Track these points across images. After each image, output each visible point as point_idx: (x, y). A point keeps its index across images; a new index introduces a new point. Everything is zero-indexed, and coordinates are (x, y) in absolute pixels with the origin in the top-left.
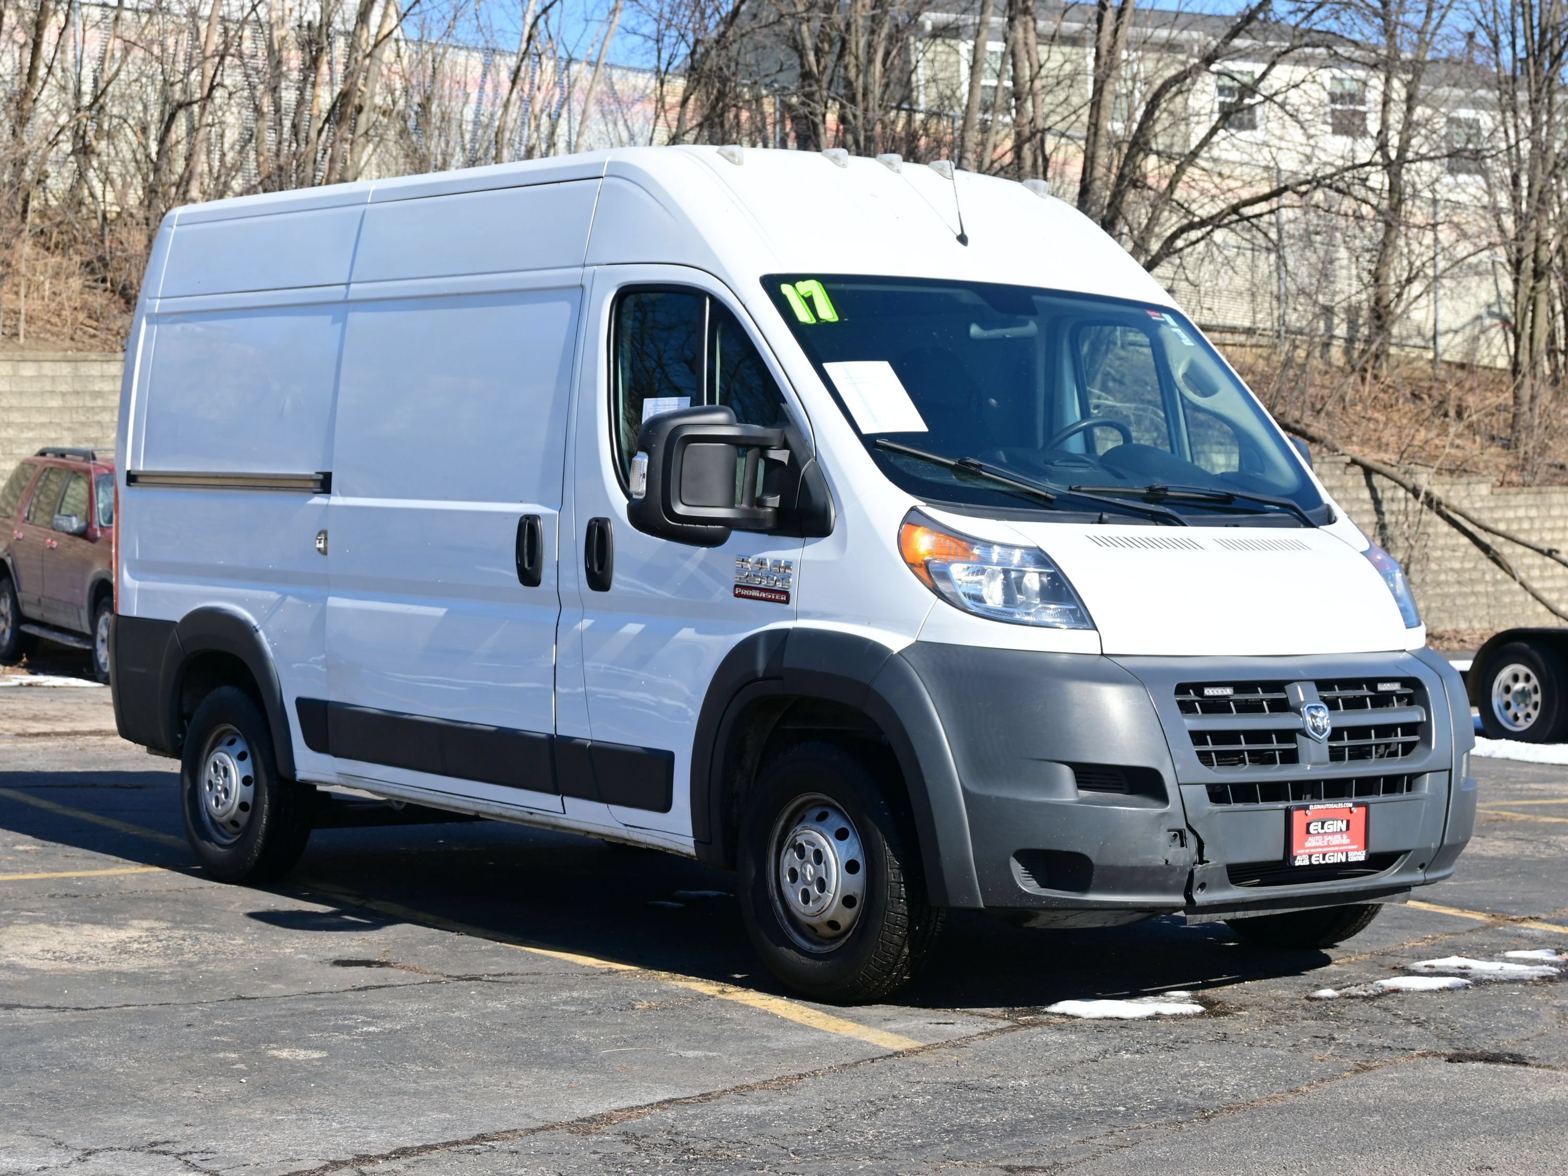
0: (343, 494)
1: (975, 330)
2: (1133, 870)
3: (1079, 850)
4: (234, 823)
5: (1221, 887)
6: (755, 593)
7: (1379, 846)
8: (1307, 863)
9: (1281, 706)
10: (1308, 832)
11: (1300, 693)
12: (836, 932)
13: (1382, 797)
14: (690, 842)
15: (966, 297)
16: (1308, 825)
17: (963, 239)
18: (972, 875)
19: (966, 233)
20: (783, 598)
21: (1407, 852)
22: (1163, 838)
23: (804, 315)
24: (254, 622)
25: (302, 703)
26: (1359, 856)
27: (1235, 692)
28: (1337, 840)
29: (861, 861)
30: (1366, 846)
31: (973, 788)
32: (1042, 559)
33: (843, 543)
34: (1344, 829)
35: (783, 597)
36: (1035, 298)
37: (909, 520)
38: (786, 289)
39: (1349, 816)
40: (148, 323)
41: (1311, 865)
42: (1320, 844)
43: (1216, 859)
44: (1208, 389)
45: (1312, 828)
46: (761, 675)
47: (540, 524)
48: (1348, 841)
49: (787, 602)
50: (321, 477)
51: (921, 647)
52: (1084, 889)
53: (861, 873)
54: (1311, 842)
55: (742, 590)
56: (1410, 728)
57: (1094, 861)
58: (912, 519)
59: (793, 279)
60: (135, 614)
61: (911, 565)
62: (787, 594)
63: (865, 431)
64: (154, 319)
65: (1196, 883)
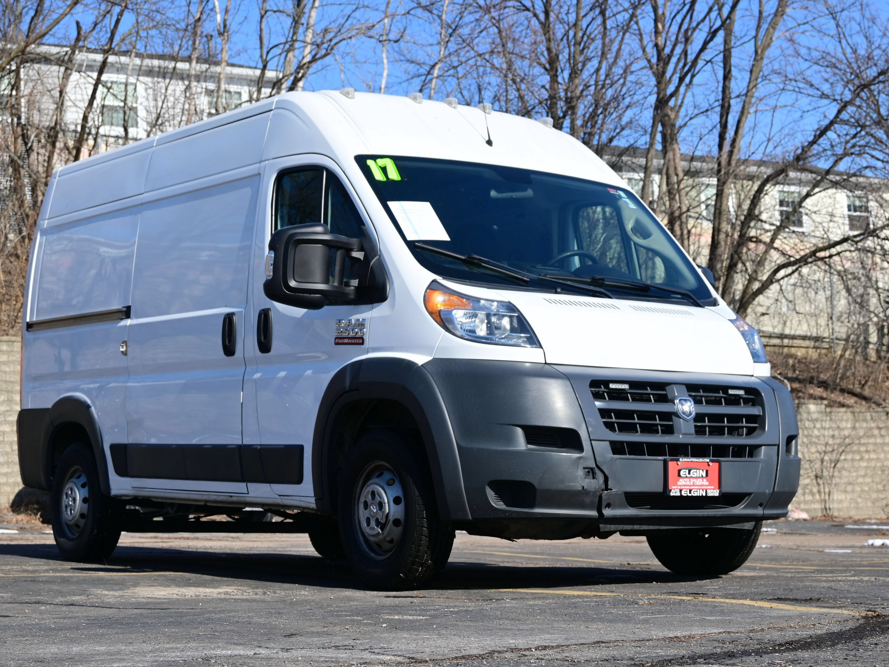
0: (137, 317)
1: (493, 193)
2: (562, 493)
3: (527, 480)
4: (77, 526)
5: (621, 506)
6: (346, 341)
7: (728, 488)
8: (678, 494)
9: (664, 399)
10: (679, 475)
11: (676, 391)
12: (391, 545)
13: (730, 459)
14: (313, 500)
15: (488, 174)
16: (679, 471)
17: (489, 143)
18: (463, 498)
19: (491, 139)
20: (361, 341)
21: (749, 494)
22: (581, 473)
23: (379, 176)
24: (89, 402)
25: (113, 447)
26: (714, 493)
27: (631, 388)
28: (699, 482)
29: (402, 496)
30: (720, 487)
31: (463, 444)
32: (511, 308)
33: (393, 305)
34: (704, 475)
35: (359, 341)
36: (533, 176)
37: (431, 287)
38: (370, 162)
39: (708, 468)
40: (41, 235)
41: (681, 496)
42: (688, 483)
43: (616, 488)
44: (646, 235)
45: (682, 473)
46: (347, 389)
47: (235, 318)
48: (707, 483)
49: (362, 343)
50: (125, 309)
51: (436, 362)
52: (532, 506)
54: (681, 482)
55: (339, 341)
56: (751, 418)
57: (537, 486)
58: (433, 286)
59: (374, 158)
60: (30, 407)
61: (431, 313)
62: (362, 338)
63: (409, 238)
64: (44, 233)
65: (604, 503)
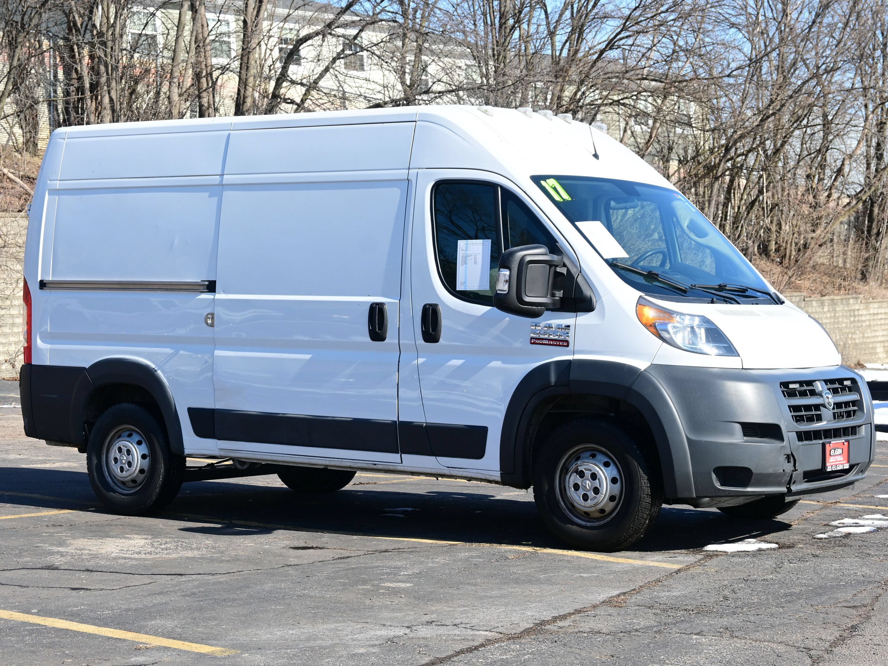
0: (225, 292)
2: (770, 475)
3: (747, 466)
4: (134, 481)
5: (801, 483)
6: (545, 342)
7: (853, 462)
8: (831, 469)
9: (813, 393)
10: (830, 455)
11: (819, 386)
12: (602, 515)
13: (851, 437)
14: (498, 474)
15: (607, 186)
16: (830, 451)
17: (596, 156)
18: (690, 480)
19: (598, 153)
21: (858, 464)
22: (783, 458)
23: (557, 198)
24: (153, 366)
25: (191, 411)
26: (846, 466)
27: (800, 386)
28: (840, 458)
29: (618, 477)
30: (848, 462)
31: (692, 437)
32: (705, 320)
33: (603, 315)
34: (841, 453)
35: (565, 343)
36: (637, 188)
37: (639, 302)
38: (543, 183)
39: (843, 446)
40: (49, 194)
41: (832, 471)
42: (835, 460)
43: (801, 469)
44: (702, 234)
45: (832, 453)
46: (553, 384)
47: (386, 307)
48: (843, 459)
49: (568, 346)
50: (207, 283)
51: (654, 366)
52: (746, 485)
53: (619, 483)
54: (832, 460)
55: (535, 341)
56: (854, 403)
57: (754, 471)
59: (545, 178)
60: (48, 363)
61: (645, 325)
62: (567, 342)
63: (605, 258)
64: (54, 192)
65: (793, 481)
